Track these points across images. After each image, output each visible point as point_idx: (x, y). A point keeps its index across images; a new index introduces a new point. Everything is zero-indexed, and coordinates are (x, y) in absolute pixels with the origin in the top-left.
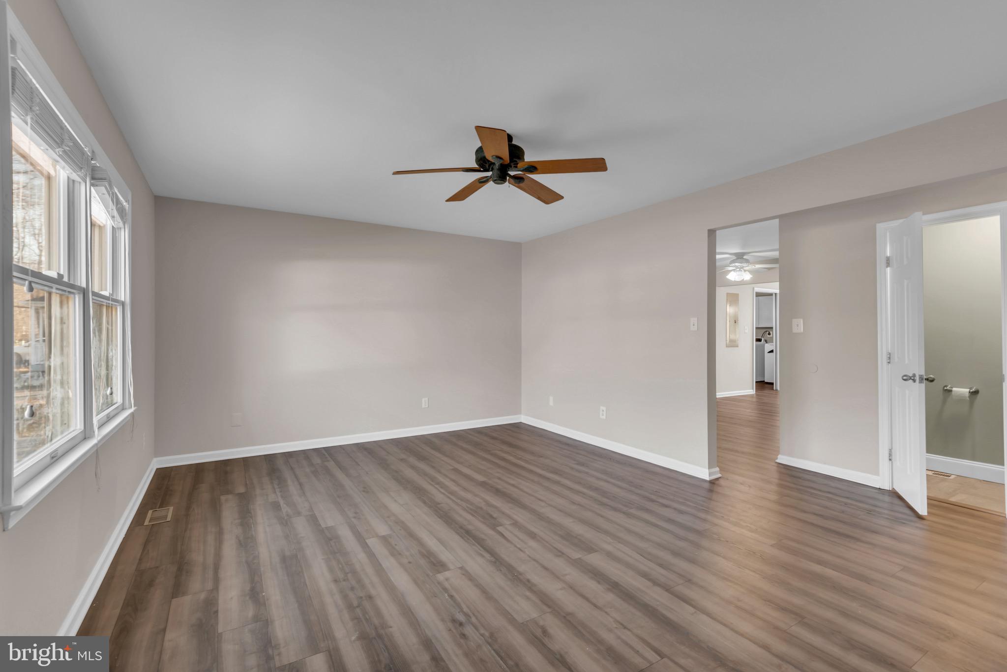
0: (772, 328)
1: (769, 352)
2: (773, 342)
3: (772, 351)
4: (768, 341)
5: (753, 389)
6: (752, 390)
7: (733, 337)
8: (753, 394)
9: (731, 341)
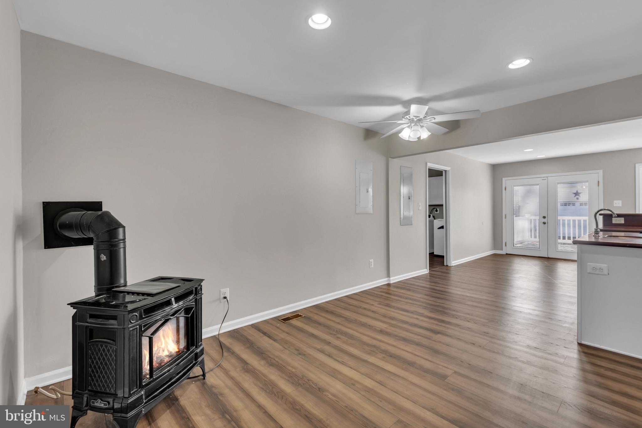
0: (442, 205)
1: (439, 228)
2: (443, 218)
3: (442, 227)
4: (435, 217)
5: (426, 268)
6: (426, 270)
7: (407, 214)
8: (427, 274)
9: (405, 218)
